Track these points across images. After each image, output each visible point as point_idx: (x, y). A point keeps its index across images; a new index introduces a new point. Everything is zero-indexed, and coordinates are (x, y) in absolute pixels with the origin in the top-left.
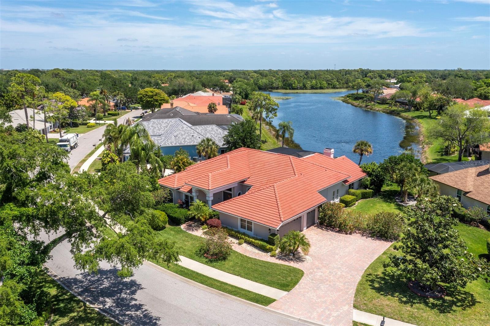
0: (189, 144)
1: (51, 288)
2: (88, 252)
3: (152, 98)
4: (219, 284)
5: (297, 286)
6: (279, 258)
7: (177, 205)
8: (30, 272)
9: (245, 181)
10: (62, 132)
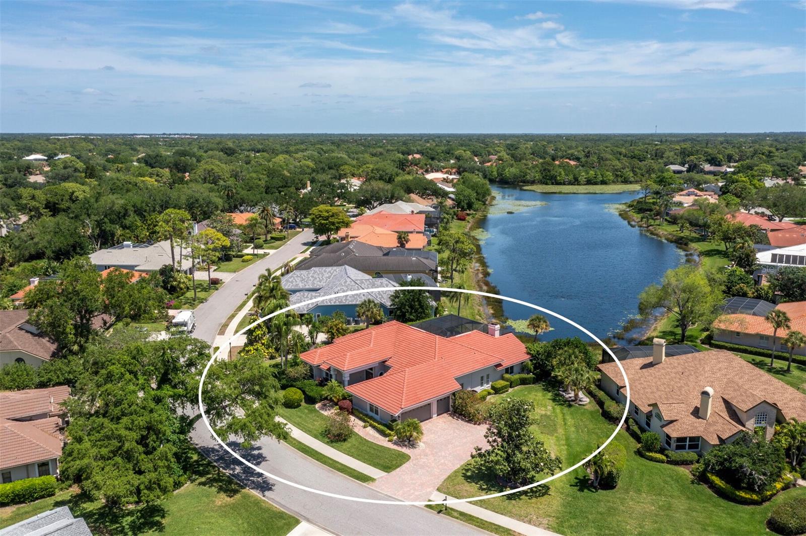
0: (350, 303)
1: (193, 454)
2: (221, 427)
3: (327, 219)
4: (331, 462)
5: (398, 469)
6: (395, 443)
7: (317, 382)
8: (179, 439)
9: (386, 361)
10: (211, 270)
